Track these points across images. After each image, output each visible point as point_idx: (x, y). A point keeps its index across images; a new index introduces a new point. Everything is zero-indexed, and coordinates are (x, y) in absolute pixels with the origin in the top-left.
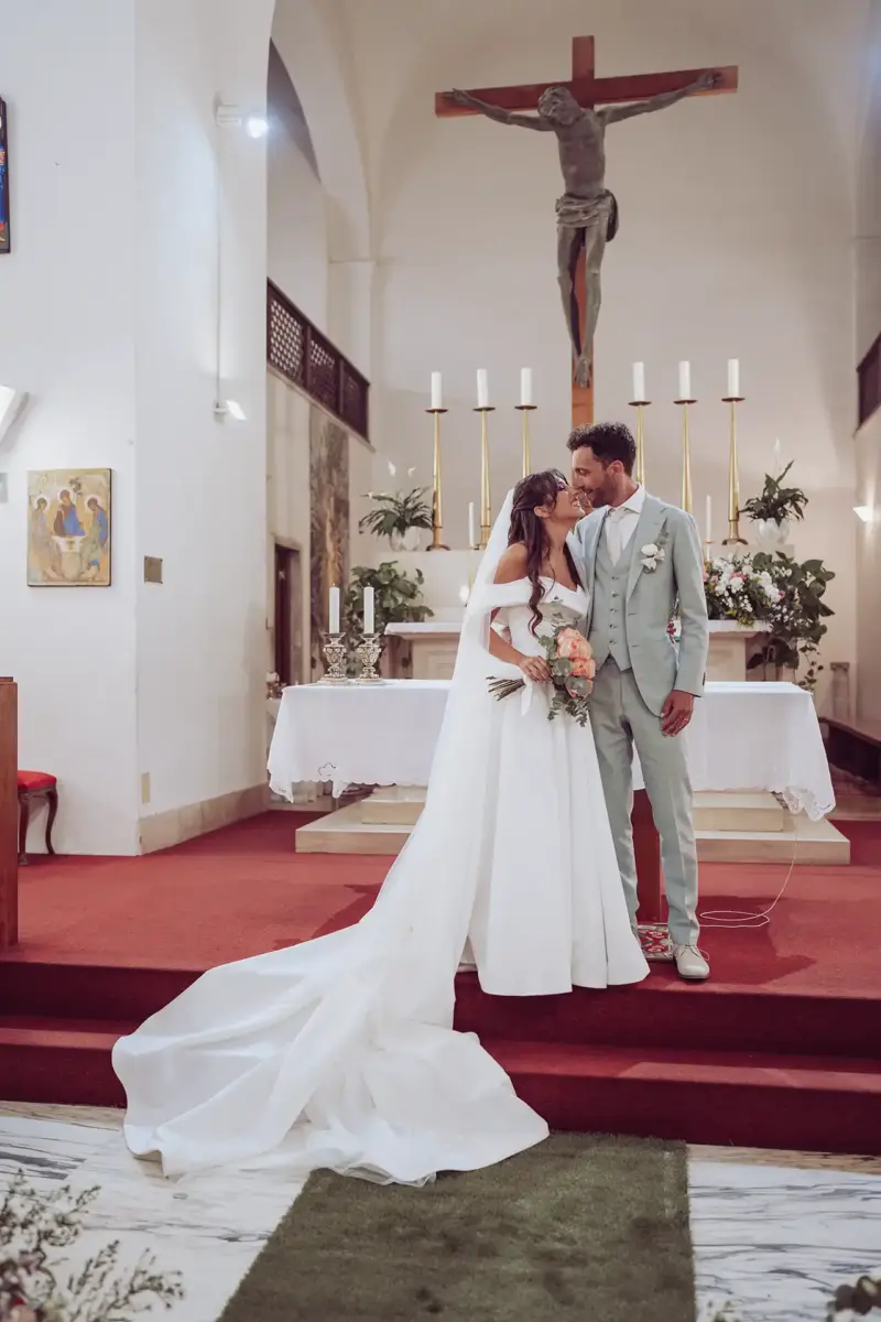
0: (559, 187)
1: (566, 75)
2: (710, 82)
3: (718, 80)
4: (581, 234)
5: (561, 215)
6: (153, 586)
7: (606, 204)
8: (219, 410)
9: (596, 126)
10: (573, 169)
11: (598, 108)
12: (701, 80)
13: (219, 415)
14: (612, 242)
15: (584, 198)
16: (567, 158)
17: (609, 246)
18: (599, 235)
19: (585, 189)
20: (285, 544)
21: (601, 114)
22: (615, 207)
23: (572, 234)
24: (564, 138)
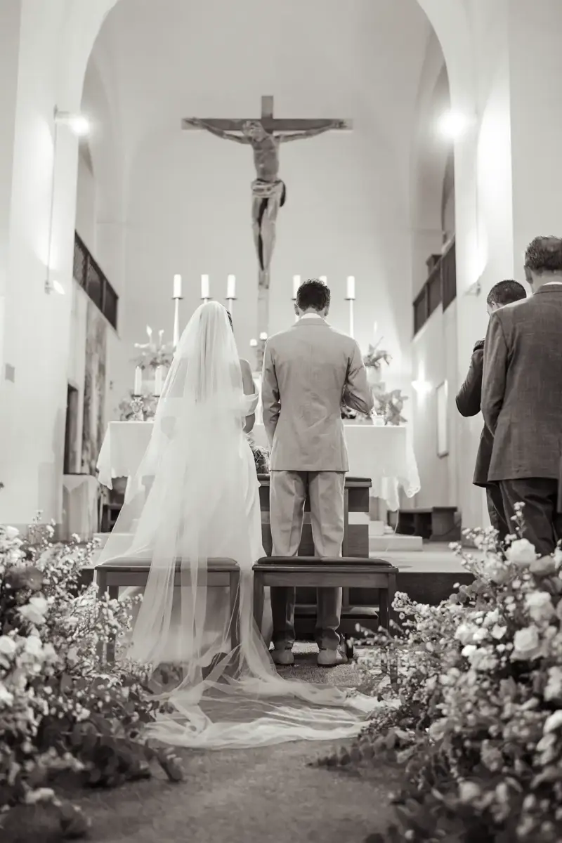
0: (253, 175)
1: (257, 115)
2: (338, 126)
3: (340, 125)
4: (265, 203)
5: (254, 190)
6: (9, 382)
7: (280, 186)
8: (47, 286)
9: (274, 143)
10: (261, 166)
11: (275, 134)
12: (333, 125)
13: (48, 289)
14: (283, 207)
15: (267, 182)
16: (258, 159)
17: (281, 210)
18: (276, 203)
19: (267, 178)
20: (72, 385)
21: (277, 137)
22: (284, 188)
23: (260, 201)
24: (257, 148)
